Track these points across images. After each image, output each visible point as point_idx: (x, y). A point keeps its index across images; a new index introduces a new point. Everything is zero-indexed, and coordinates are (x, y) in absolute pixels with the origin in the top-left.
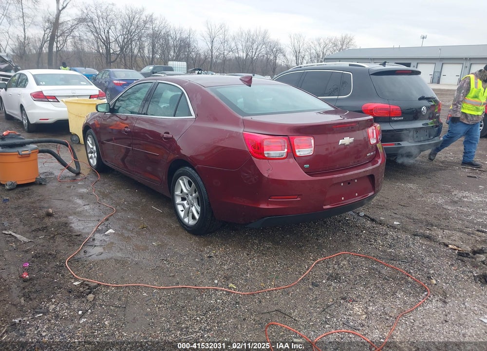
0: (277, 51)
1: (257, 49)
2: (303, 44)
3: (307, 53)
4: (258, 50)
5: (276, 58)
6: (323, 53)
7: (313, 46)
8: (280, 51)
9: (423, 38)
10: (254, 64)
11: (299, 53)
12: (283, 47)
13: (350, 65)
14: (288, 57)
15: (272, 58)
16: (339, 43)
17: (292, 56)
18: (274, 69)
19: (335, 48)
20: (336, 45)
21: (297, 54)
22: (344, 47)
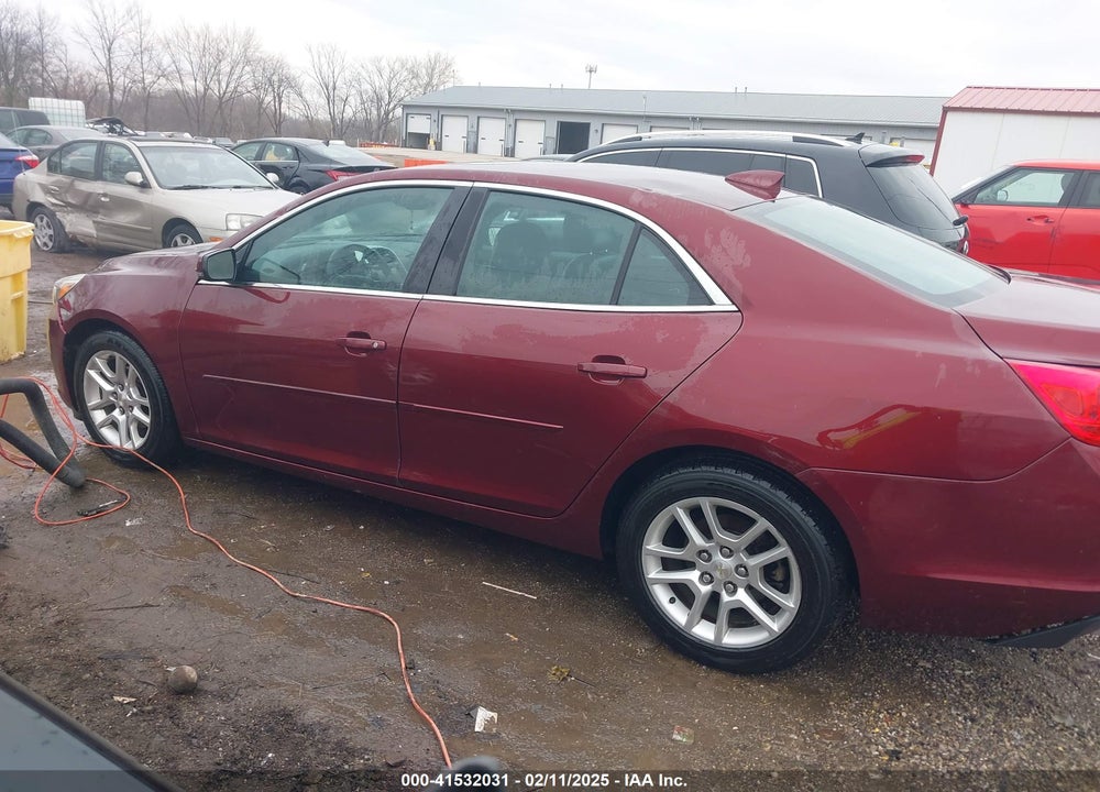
0: (281, 81)
1: (231, 73)
2: (343, 69)
3: (353, 92)
4: (235, 77)
5: (280, 98)
6: (390, 92)
7: (364, 74)
8: (288, 82)
9: (591, 71)
10: (227, 111)
11: (334, 89)
12: (294, 72)
13: (796, 139)
14: (307, 96)
15: (269, 98)
16: (424, 71)
17: (316, 96)
18: (279, 125)
19: (414, 82)
20: (416, 76)
21: (329, 91)
22: (435, 82)
